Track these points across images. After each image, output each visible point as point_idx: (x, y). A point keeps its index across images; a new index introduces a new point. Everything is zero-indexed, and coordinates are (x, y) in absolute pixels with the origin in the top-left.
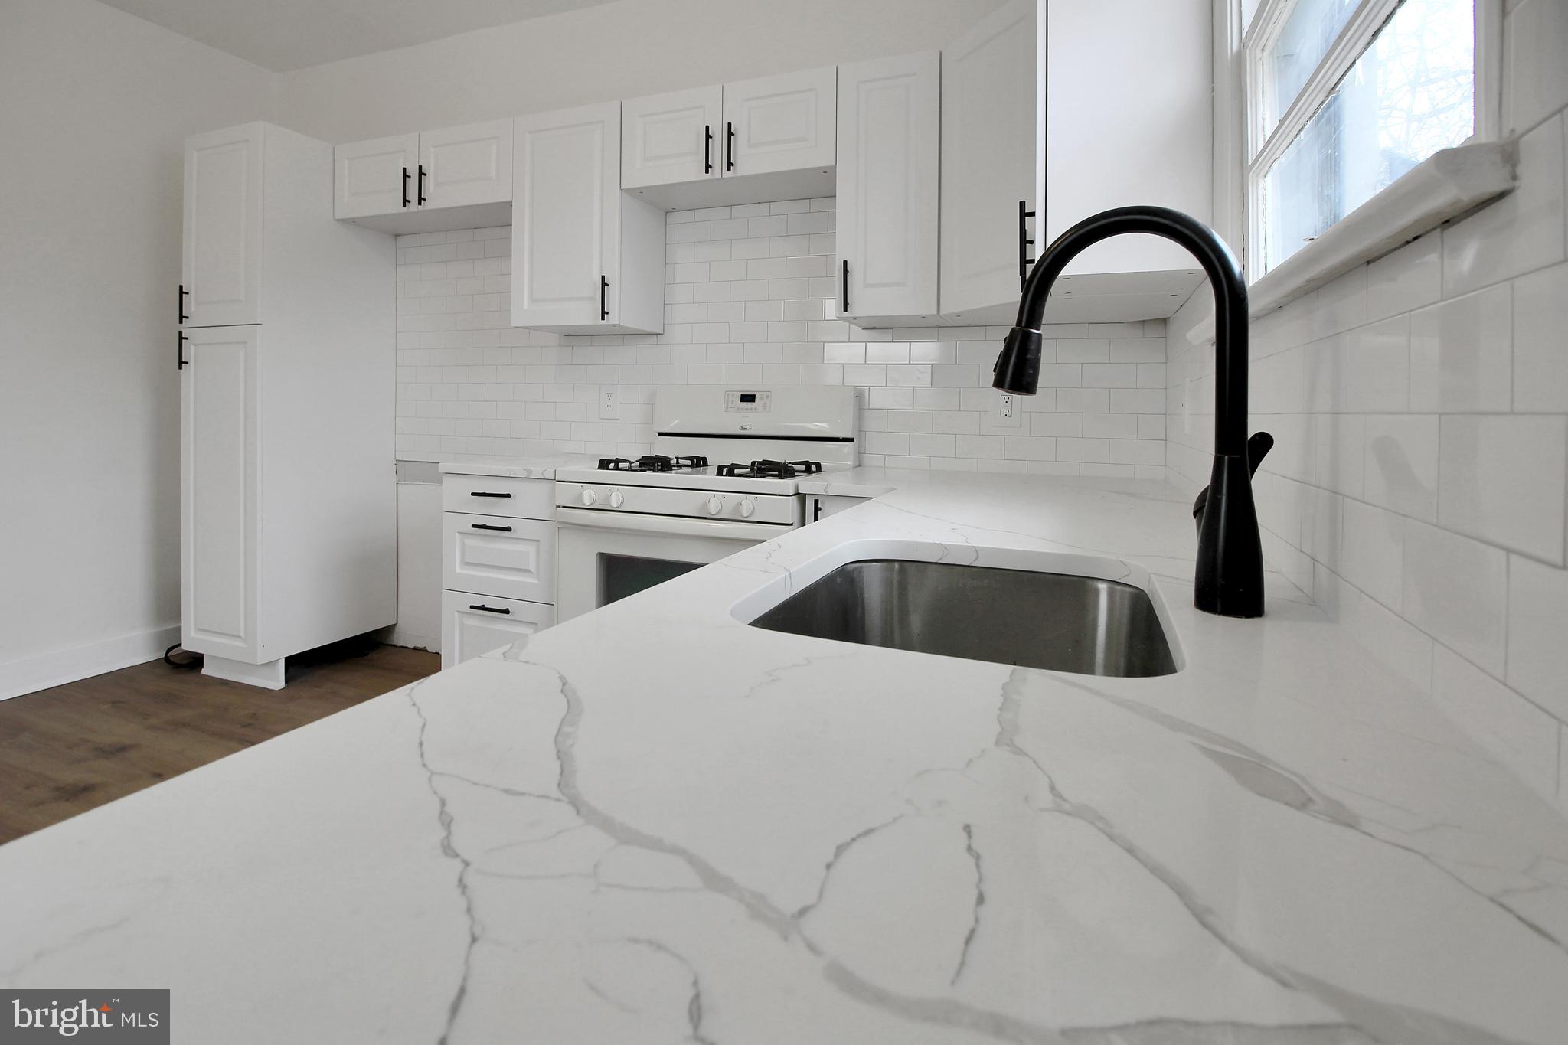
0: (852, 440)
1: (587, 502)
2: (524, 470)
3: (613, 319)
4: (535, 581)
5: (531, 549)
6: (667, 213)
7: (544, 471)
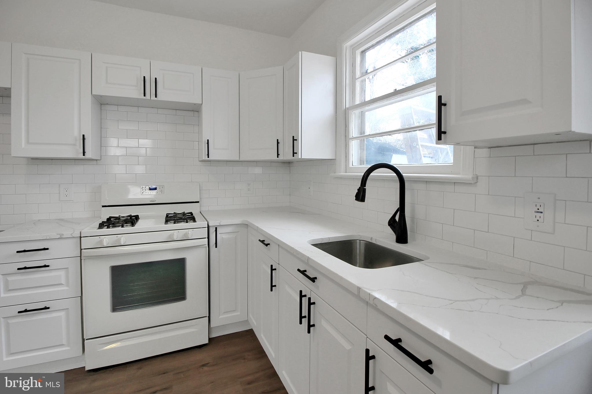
0: (198, 202)
1: (105, 245)
2: (57, 234)
3: (88, 155)
4: (67, 288)
5: (62, 273)
6: (101, 104)
7: (72, 234)
